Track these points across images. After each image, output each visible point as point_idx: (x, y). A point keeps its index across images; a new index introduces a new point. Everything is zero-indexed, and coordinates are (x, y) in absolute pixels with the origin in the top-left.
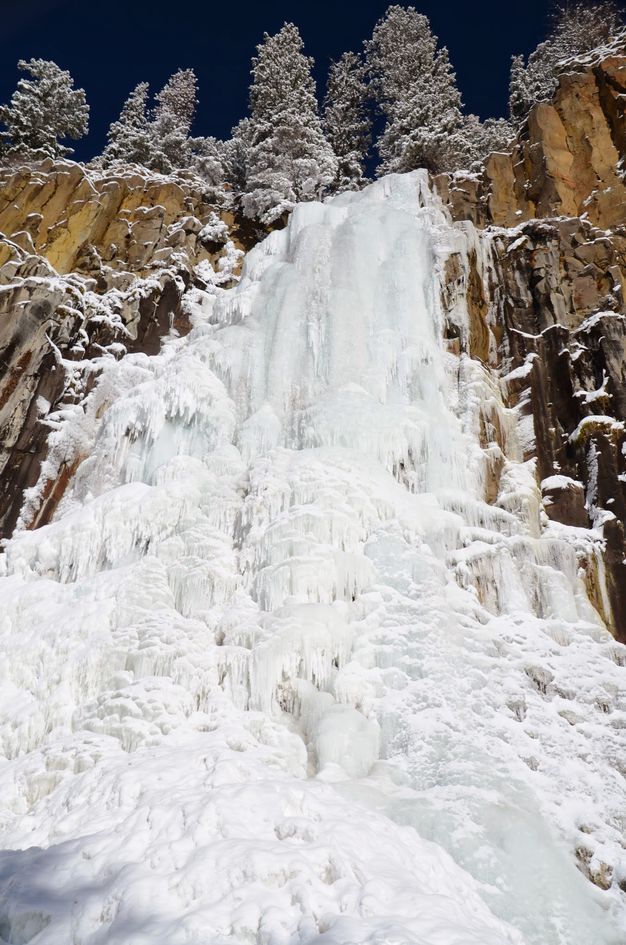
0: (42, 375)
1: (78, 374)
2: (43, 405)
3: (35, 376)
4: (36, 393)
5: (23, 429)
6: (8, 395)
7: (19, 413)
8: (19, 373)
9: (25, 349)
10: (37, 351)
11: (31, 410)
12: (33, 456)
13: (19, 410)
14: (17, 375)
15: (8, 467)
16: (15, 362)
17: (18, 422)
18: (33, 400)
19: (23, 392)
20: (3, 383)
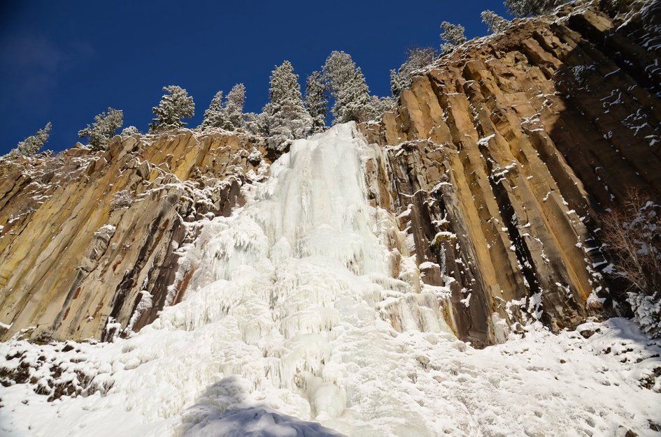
0: (174, 230)
1: (192, 229)
2: (175, 244)
3: (171, 231)
4: (171, 239)
5: (166, 257)
6: (159, 241)
7: (164, 249)
9: (166, 218)
10: (172, 219)
11: (169, 248)
12: (171, 269)
13: (164, 247)
14: (162, 231)
15: (159, 276)
16: (161, 225)
17: (164, 254)
18: (170, 242)
19: (165, 239)
20: (156, 236)
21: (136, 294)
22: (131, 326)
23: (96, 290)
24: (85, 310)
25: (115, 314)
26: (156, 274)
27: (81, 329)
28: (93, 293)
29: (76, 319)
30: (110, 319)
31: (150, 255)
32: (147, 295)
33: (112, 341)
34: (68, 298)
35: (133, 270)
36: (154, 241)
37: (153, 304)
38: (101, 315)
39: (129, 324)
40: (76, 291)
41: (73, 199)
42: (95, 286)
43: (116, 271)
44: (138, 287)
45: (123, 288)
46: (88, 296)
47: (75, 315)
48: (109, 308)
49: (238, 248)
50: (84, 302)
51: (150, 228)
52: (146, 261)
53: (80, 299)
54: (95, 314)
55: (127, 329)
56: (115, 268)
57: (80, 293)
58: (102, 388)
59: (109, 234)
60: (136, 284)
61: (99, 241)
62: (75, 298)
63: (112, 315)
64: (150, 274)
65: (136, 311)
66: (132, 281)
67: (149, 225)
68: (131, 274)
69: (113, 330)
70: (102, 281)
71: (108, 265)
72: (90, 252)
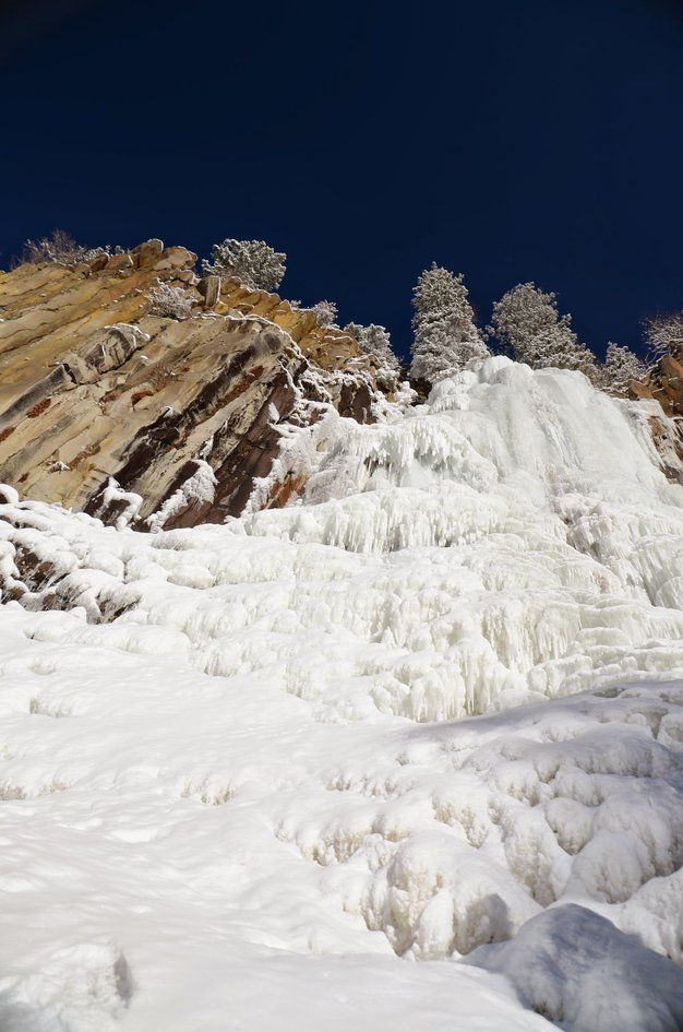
0: (276, 387)
1: (303, 407)
2: (274, 413)
3: (269, 385)
4: (270, 397)
5: (254, 424)
6: (240, 392)
7: (250, 408)
8: (251, 380)
9: (258, 362)
10: (270, 368)
11: (262, 412)
12: (263, 451)
13: (251, 407)
14: (248, 380)
15: (235, 452)
16: (248, 369)
17: (249, 416)
18: (266, 404)
19: (256, 393)
20: (236, 380)
21: (182, 463)
22: (164, 514)
23: (85, 421)
24: (49, 447)
25: (127, 478)
26: (230, 445)
27: (30, 481)
28: (79, 423)
29: (24, 455)
30: (113, 483)
31: (219, 407)
32: (206, 472)
33: (114, 524)
34: (17, 406)
35: (180, 417)
36: (231, 389)
37: (217, 500)
38: (92, 468)
39: (158, 508)
40: (40, 400)
41: (54, 287)
42: (86, 412)
43: (140, 405)
44: (186, 450)
45: (153, 436)
46: (66, 422)
47: (24, 445)
48: (115, 461)
49: (422, 457)
50: (54, 430)
51: (229, 361)
52: (209, 415)
53: (45, 421)
54: (77, 460)
55: (153, 517)
56: (136, 399)
57: (47, 410)
58: (94, 604)
59: (138, 340)
60: (182, 445)
61: (114, 340)
62: (32, 415)
63: (117, 477)
64: (218, 437)
65: (179, 492)
66: (176, 436)
67: (224, 356)
68: (176, 421)
69: (118, 506)
70: (104, 411)
71: (123, 388)
72: (91, 349)
